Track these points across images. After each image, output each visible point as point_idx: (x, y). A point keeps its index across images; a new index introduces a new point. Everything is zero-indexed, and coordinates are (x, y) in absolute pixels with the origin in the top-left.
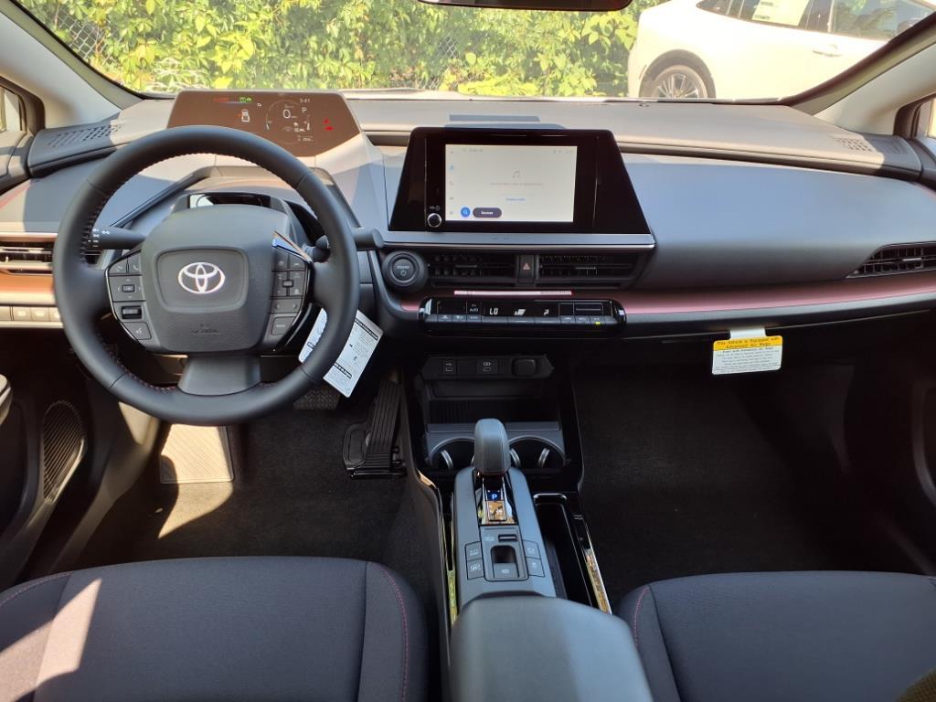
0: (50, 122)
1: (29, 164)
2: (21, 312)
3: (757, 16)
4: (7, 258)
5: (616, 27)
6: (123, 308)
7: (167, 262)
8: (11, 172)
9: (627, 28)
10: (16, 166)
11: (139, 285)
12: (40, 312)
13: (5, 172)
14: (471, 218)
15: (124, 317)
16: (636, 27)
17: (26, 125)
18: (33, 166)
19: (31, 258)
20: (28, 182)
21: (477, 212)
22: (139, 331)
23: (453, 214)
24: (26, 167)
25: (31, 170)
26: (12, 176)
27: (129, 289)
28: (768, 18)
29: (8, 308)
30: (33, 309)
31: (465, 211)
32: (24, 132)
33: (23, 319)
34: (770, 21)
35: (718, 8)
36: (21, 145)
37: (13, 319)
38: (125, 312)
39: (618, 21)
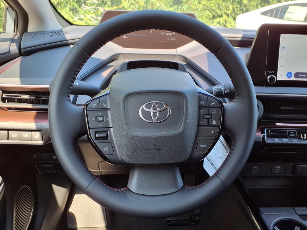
0: (30, 29)
1: (22, 47)
2: (13, 134)
3: (286, 18)
4: (6, 101)
5: (226, 23)
6: (96, 132)
7: (132, 101)
8: (11, 51)
9: (231, 23)
10: (14, 48)
11: (107, 117)
12: (26, 134)
13: (8, 51)
14: (293, 79)
15: (97, 138)
16: (235, 22)
17: (17, 30)
18: (23, 49)
19: (21, 101)
20: (21, 57)
21: (297, 75)
22: (106, 149)
23: (281, 76)
24: (20, 49)
25: (22, 51)
26: (12, 53)
27: (101, 119)
28: (290, 18)
29: (6, 132)
30: (22, 132)
31: (289, 74)
32: (15, 33)
33: (15, 139)
34: (291, 19)
35: (269, 15)
36: (16, 38)
37: (8, 138)
38: (97, 135)
39: (227, 20)
